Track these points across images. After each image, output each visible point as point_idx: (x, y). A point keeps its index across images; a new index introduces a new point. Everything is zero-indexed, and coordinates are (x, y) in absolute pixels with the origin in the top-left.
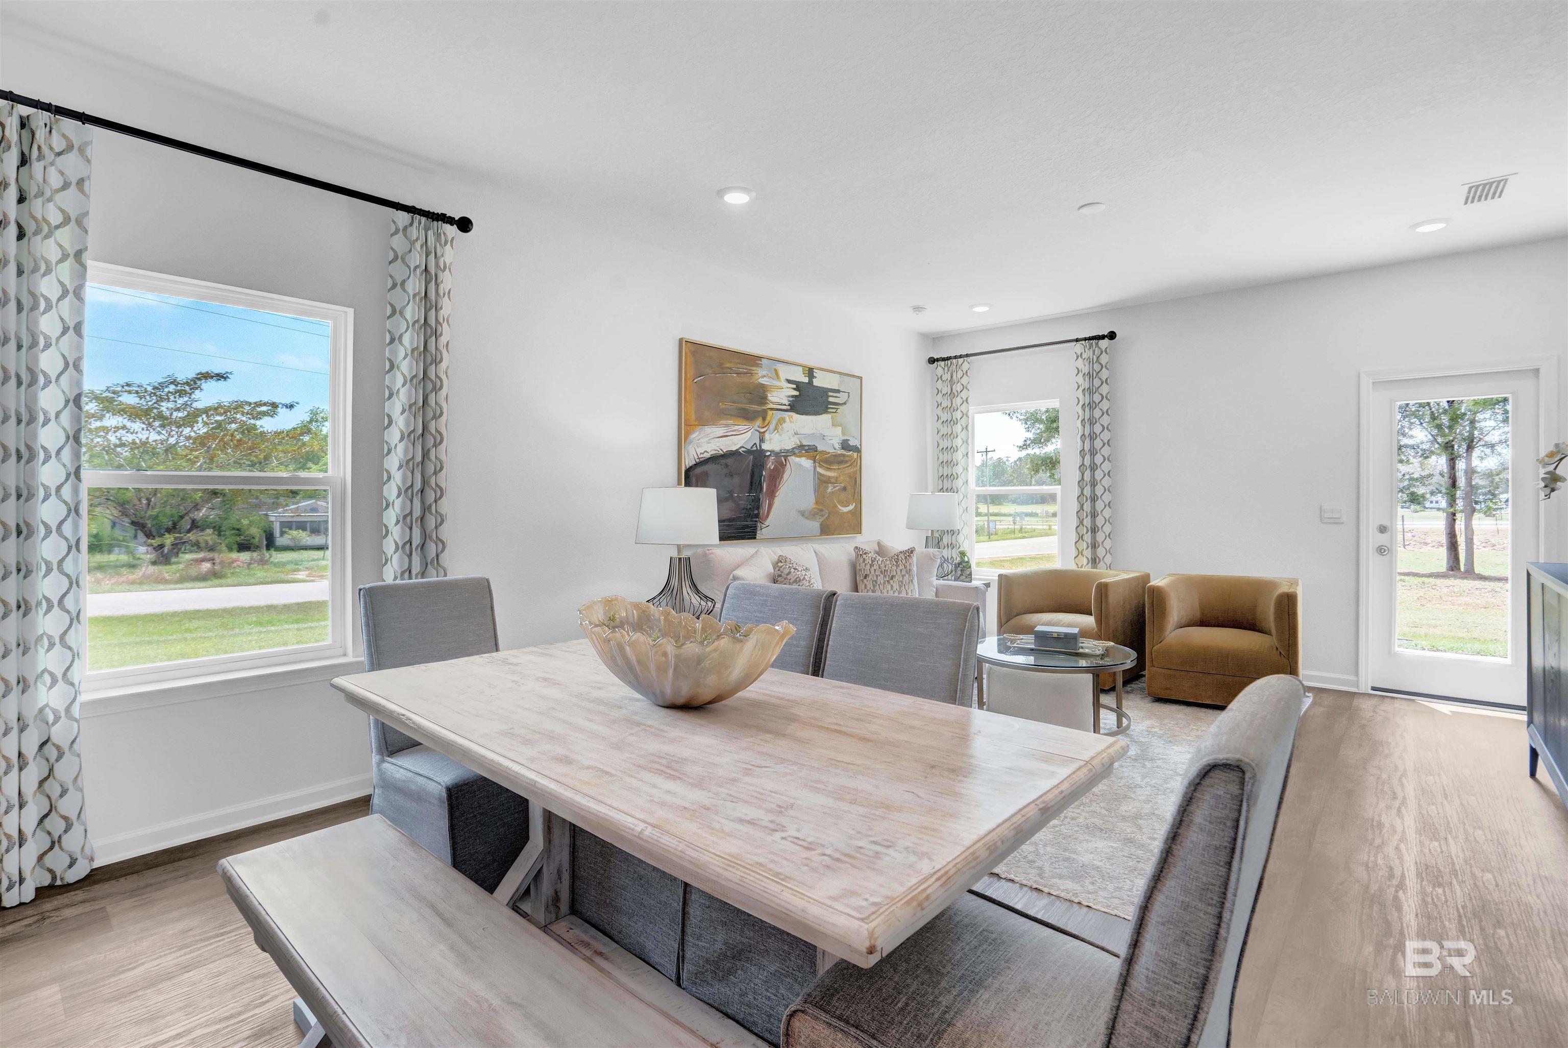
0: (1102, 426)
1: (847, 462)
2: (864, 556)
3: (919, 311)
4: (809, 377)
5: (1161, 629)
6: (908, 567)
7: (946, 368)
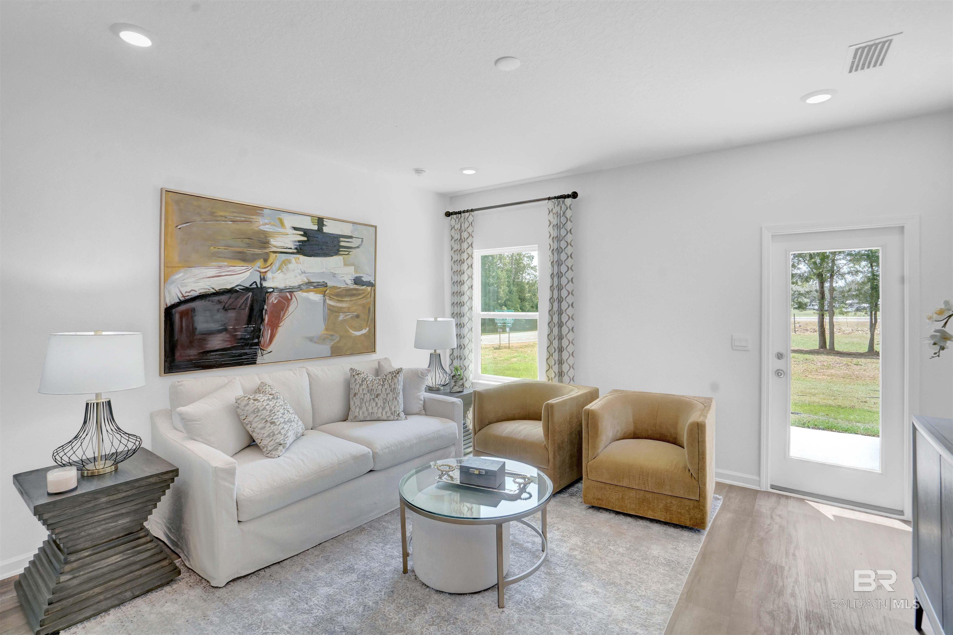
0: (567, 266)
1: (360, 294)
2: (356, 376)
3: (419, 173)
4: (318, 225)
5: (595, 447)
6: (393, 386)
7: (457, 220)
